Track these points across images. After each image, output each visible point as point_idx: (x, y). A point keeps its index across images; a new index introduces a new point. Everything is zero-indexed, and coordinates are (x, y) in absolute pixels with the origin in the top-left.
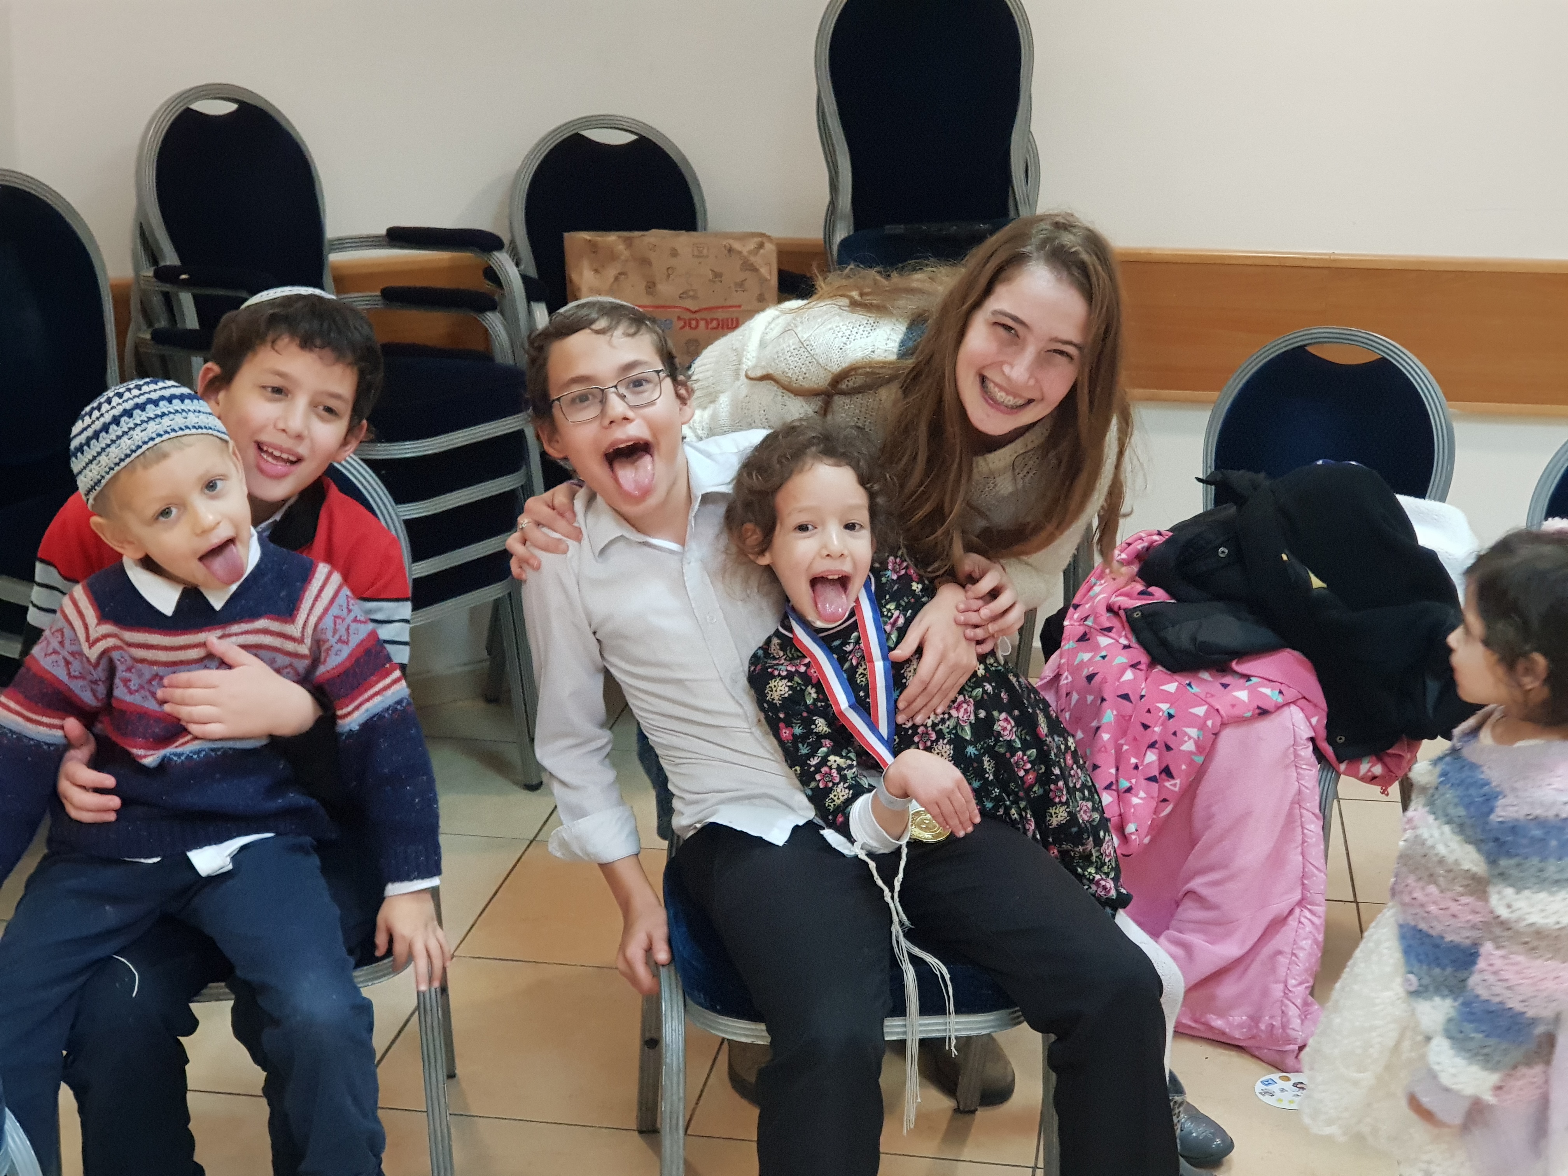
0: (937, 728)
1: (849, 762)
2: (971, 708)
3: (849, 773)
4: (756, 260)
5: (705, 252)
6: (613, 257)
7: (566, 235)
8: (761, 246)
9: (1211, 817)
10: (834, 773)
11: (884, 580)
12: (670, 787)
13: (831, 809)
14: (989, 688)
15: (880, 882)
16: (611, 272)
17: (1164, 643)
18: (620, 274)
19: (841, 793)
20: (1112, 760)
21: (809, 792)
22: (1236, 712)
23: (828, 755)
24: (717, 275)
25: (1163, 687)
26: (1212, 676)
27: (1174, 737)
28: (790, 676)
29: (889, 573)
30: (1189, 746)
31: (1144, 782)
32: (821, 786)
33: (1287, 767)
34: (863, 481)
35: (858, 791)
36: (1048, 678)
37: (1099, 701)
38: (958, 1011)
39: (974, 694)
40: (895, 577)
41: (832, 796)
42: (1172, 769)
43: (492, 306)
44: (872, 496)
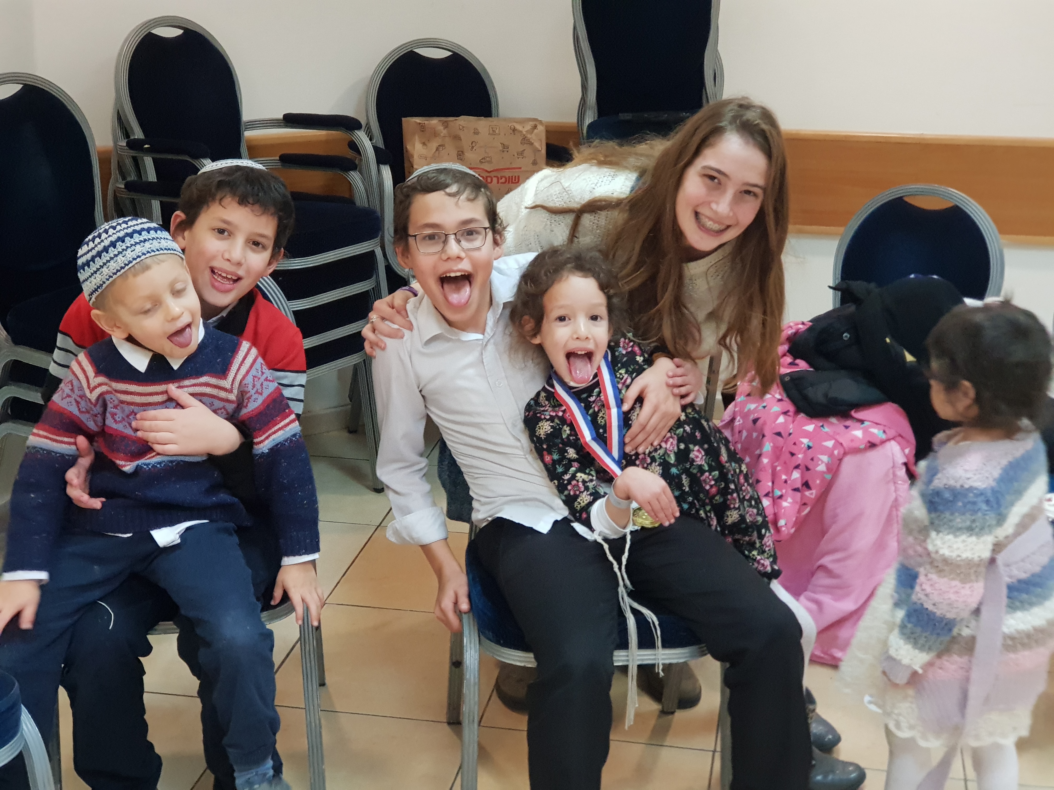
0: (651, 455)
1: (590, 477)
2: (675, 442)
3: (591, 485)
4: (532, 137)
5: (497, 131)
6: (435, 134)
7: (403, 119)
8: (535, 127)
9: (835, 516)
10: (581, 484)
11: (617, 354)
12: (471, 493)
13: (578, 508)
14: (688, 428)
15: (611, 558)
16: (434, 145)
17: (805, 398)
18: (439, 146)
19: (585, 498)
20: (769, 477)
21: (564, 498)
22: (854, 445)
23: (576, 472)
24: (505, 147)
25: (804, 428)
26: (838, 421)
27: (811, 461)
28: (552, 419)
29: (620, 349)
30: (822, 468)
31: (790, 492)
32: (572, 493)
33: (888, 482)
34: (603, 287)
35: (596, 496)
36: (727, 421)
37: (761, 437)
38: (664, 646)
39: (677, 432)
40: (624, 352)
41: (579, 500)
42: (810, 483)
43: (354, 167)
44: (609, 298)
